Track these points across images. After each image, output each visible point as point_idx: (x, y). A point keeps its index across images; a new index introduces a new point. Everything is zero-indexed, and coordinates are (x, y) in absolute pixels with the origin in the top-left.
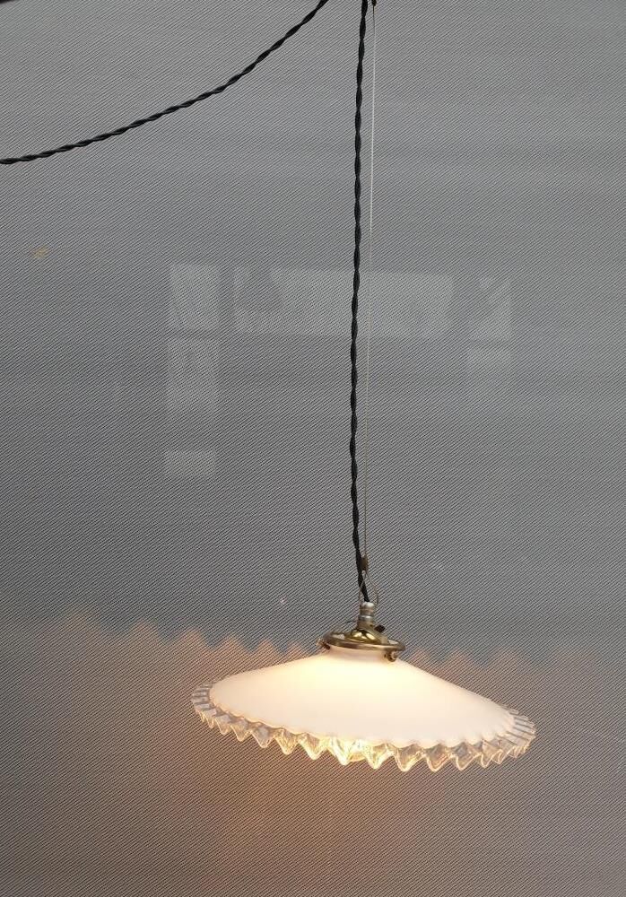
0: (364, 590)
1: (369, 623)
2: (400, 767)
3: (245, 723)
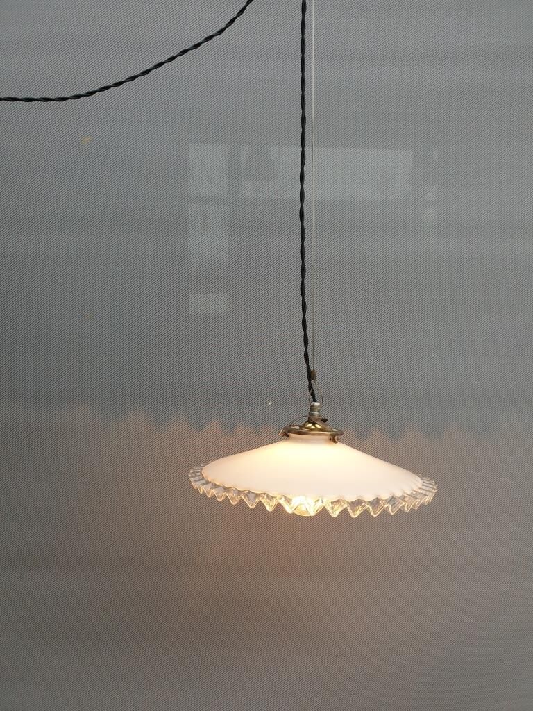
0: (313, 394)
1: (317, 417)
2: (351, 514)
3: (236, 491)
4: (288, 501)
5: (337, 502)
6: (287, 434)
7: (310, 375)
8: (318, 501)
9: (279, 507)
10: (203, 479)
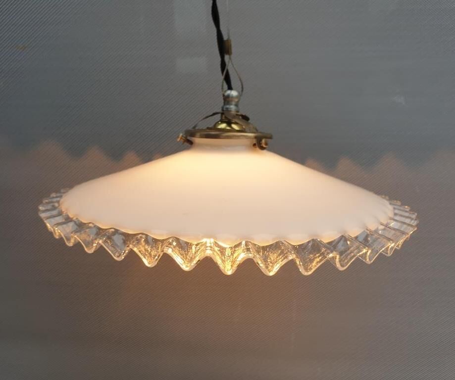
0: (227, 79)
1: (234, 113)
2: (301, 269)
3: (95, 231)
4: (184, 247)
5: (276, 246)
6: (188, 143)
7: (224, 47)
8: (240, 244)
9: (166, 260)
10: (60, 214)
